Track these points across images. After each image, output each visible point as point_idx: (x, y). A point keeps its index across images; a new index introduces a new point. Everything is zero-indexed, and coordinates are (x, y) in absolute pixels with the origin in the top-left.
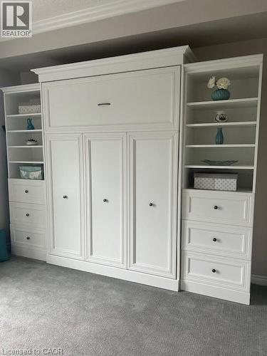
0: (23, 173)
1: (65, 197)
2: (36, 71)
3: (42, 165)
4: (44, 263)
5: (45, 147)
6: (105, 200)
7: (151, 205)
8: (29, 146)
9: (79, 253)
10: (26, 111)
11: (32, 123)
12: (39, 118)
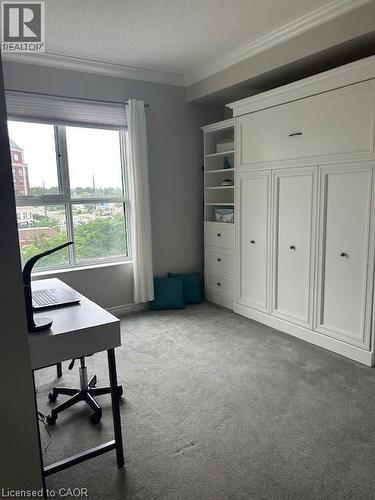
0: (218, 216)
1: (253, 242)
2: (230, 106)
3: (232, 207)
4: (232, 311)
5: (236, 187)
6: (292, 247)
7: (343, 255)
8: (224, 187)
9: (264, 305)
10: (223, 150)
11: (228, 162)
12: (232, 155)
